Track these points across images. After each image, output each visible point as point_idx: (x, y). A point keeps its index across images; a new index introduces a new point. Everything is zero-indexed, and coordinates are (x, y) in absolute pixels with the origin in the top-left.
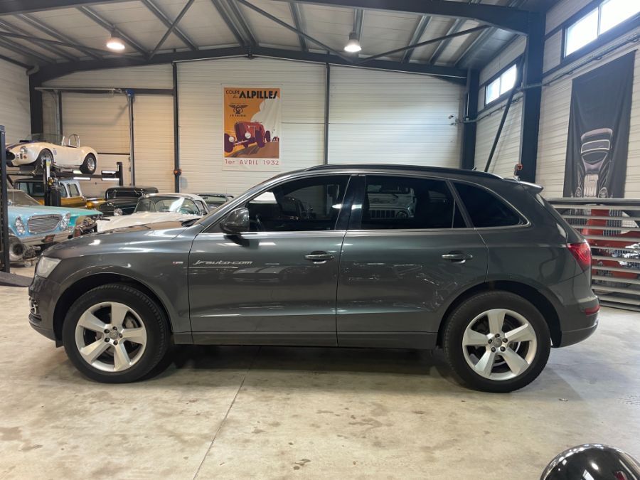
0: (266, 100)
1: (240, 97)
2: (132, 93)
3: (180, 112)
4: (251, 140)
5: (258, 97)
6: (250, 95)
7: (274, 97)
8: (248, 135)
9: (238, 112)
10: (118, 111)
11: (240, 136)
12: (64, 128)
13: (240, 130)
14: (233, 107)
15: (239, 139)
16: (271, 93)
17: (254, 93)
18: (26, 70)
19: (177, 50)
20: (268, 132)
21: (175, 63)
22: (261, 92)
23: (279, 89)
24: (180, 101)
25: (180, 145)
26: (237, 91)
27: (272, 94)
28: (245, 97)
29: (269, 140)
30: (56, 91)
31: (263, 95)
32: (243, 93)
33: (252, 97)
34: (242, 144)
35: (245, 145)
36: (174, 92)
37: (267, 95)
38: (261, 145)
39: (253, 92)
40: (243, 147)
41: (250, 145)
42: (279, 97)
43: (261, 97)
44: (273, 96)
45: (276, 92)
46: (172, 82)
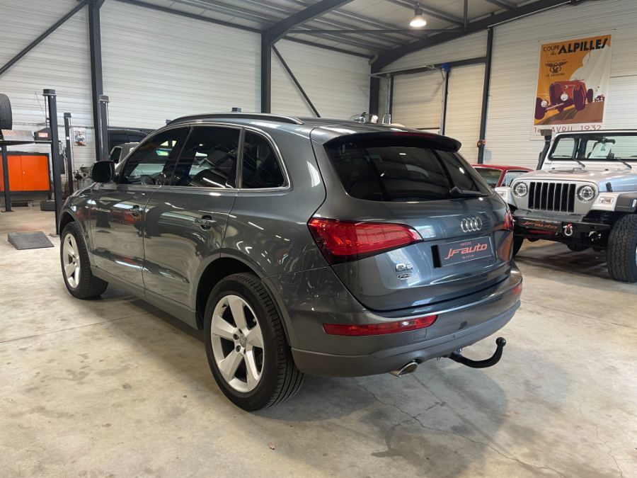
0: (592, 51)
1: (560, 53)
2: (448, 67)
3: (492, 80)
4: (568, 103)
5: (581, 50)
6: (572, 48)
7: (603, 47)
8: (564, 97)
9: (555, 71)
10: (436, 87)
11: (555, 98)
12: (393, 108)
13: (555, 92)
14: (550, 65)
15: (553, 103)
16: (598, 42)
17: (577, 45)
18: (368, 60)
19: (496, 13)
20: (591, 91)
21: (492, 28)
22: (586, 43)
23: (610, 36)
24: (493, 68)
25: (489, 114)
26: (556, 47)
27: (600, 43)
28: (565, 52)
29: (590, 100)
30: (389, 75)
31: (588, 46)
32: (563, 48)
33: (575, 51)
34: (556, 108)
35: (560, 109)
36: (487, 60)
37: (594, 45)
38: (580, 107)
39: (575, 44)
40: (557, 112)
41: (565, 109)
42: (609, 45)
43: (586, 49)
44: (602, 45)
45: (606, 40)
46: (486, 49)
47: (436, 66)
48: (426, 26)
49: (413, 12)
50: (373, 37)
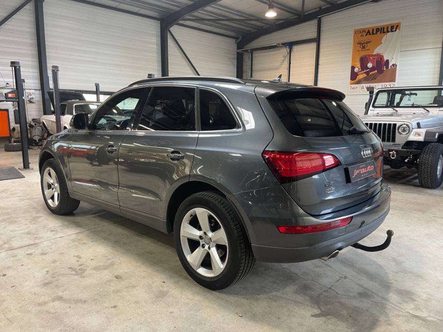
0: (388, 33)
1: (366, 35)
2: (291, 45)
3: (321, 54)
4: (372, 69)
5: (381, 33)
6: (375, 32)
7: (395, 31)
8: (370, 65)
9: (364, 48)
10: (282, 59)
11: (364, 66)
12: (253, 74)
13: (364, 61)
14: (359, 43)
15: (362, 70)
16: (392, 27)
17: (378, 30)
18: (235, 40)
19: (323, 8)
20: (387, 61)
21: (320, 18)
22: (384, 28)
23: (400, 23)
24: (321, 46)
25: (319, 78)
26: (364, 31)
27: (393, 28)
28: (370, 34)
29: (387, 67)
30: (249, 51)
31: (385, 30)
32: (369, 32)
33: (376, 34)
34: (365, 73)
35: (367, 73)
36: (317, 40)
37: (389, 29)
38: (381, 72)
39: (377, 29)
40: (365, 75)
41: (371, 73)
42: (399, 29)
43: (384, 32)
44: (394, 30)
45: (398, 26)
46: (316, 33)
47: (283, 44)
48: (277, 16)
49: (267, 6)
50: (238, 24)
